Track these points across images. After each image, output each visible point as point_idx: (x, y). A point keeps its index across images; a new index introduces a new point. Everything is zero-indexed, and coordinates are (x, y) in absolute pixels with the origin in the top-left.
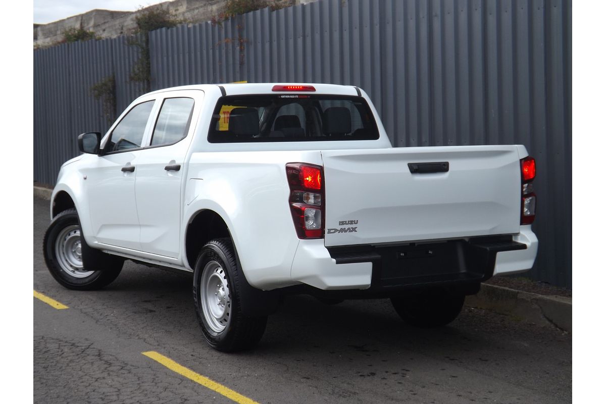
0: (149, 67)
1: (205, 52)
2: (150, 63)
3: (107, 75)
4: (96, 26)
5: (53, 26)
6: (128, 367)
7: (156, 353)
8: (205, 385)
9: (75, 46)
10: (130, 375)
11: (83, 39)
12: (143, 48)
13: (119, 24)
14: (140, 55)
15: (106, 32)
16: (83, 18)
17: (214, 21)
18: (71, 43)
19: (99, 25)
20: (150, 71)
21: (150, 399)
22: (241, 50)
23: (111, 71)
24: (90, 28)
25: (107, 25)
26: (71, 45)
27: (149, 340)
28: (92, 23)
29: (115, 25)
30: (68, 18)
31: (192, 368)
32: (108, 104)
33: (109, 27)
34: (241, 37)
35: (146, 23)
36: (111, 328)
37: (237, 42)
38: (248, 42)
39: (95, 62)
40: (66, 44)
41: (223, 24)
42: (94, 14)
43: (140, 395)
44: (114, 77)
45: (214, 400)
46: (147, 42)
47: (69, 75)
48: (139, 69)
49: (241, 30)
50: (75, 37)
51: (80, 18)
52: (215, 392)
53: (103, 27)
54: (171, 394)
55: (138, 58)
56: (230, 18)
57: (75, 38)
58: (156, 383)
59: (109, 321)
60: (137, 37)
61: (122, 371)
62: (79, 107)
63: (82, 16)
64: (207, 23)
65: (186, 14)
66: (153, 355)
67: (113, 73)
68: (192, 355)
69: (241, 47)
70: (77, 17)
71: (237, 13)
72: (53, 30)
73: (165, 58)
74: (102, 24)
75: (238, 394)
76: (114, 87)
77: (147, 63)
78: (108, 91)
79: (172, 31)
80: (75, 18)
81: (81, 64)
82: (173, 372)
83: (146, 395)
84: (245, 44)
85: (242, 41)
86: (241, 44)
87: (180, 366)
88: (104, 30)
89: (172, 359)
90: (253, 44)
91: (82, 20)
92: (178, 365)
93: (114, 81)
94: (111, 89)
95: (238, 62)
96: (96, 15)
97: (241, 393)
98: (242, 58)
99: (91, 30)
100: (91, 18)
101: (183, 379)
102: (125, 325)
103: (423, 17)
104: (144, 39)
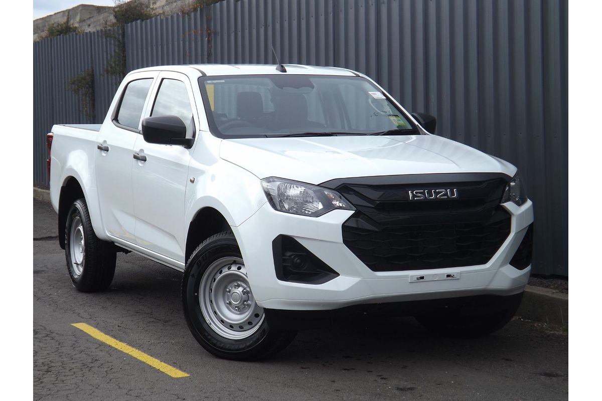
0: (125, 60)
1: (176, 43)
2: (125, 56)
3: (86, 69)
4: (82, 21)
5: (40, 21)
6: (53, 335)
7: (84, 324)
8: (121, 350)
9: (57, 39)
10: (52, 341)
11: (66, 33)
12: (119, 41)
13: (103, 18)
14: (117, 48)
15: (91, 27)
16: (70, 13)
17: (183, 13)
18: (54, 37)
19: (84, 20)
20: (125, 64)
21: (63, 359)
22: (209, 42)
23: (90, 65)
24: (75, 23)
25: (92, 20)
26: (54, 40)
27: (82, 314)
28: (78, 19)
29: (99, 20)
30: (55, 14)
31: (114, 337)
32: (88, 98)
33: (94, 22)
34: (209, 28)
35: (123, 15)
36: (50, 305)
37: (205, 33)
38: (215, 33)
39: (75, 56)
40: (49, 38)
41: (192, 14)
42: (80, 9)
43: (55, 356)
44: (93, 71)
45: (124, 360)
46: (123, 34)
47: (52, 70)
48: (115, 62)
49: (209, 21)
50: (58, 31)
51: (67, 14)
52: (128, 354)
53: (89, 22)
54: (85, 356)
55: (115, 51)
56: (199, 9)
57: (57, 33)
58: (74, 348)
59: (51, 299)
60: (114, 30)
61: (46, 338)
62: (61, 103)
63: (69, 11)
64: (178, 14)
65: (165, 8)
66: (83, 326)
67: (92, 67)
68: (119, 326)
69: (209, 38)
70: (63, 12)
71: (205, 4)
72: (41, 25)
73: (140, 51)
74: (87, 19)
75: (149, 356)
76: (93, 81)
77: (123, 56)
78: (87, 86)
79: (146, 24)
80: (62, 13)
81: (62, 58)
82: (95, 339)
83: (60, 356)
84: (213, 35)
85: (209, 31)
86: (209, 35)
87: (103, 334)
88: (89, 25)
89: (98, 329)
90: (219, 34)
91: (68, 15)
92: (102, 334)
93: (92, 75)
94: (90, 83)
95: (206, 53)
96: (82, 10)
97: (151, 356)
98: (209, 48)
99: (76, 25)
100: (78, 13)
101: (101, 344)
102: (65, 302)
103: (372, 5)
104: (120, 31)
